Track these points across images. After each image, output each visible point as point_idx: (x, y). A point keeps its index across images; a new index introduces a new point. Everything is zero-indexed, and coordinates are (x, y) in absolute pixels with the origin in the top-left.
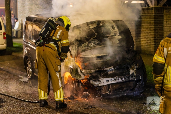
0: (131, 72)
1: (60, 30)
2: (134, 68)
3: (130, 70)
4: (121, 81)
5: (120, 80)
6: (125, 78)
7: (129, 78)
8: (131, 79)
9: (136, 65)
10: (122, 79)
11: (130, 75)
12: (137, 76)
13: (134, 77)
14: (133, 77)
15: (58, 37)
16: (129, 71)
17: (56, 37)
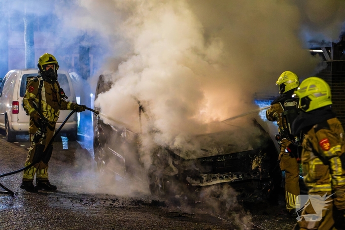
0: (254, 166)
2: (259, 160)
3: (252, 162)
4: (236, 180)
5: (235, 178)
6: (243, 175)
7: (249, 175)
8: (253, 177)
9: (262, 155)
10: (238, 176)
11: (252, 171)
12: (262, 173)
14: (257, 174)
16: (251, 165)
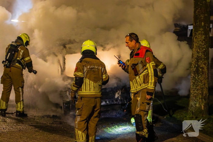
0: (116, 96)
1: (22, 50)
2: (119, 93)
4: (105, 104)
6: (109, 102)
7: (112, 101)
8: (115, 103)
9: (122, 90)
10: (106, 102)
11: (115, 99)
12: (121, 100)
13: (119, 101)
15: (21, 57)
17: (19, 57)
